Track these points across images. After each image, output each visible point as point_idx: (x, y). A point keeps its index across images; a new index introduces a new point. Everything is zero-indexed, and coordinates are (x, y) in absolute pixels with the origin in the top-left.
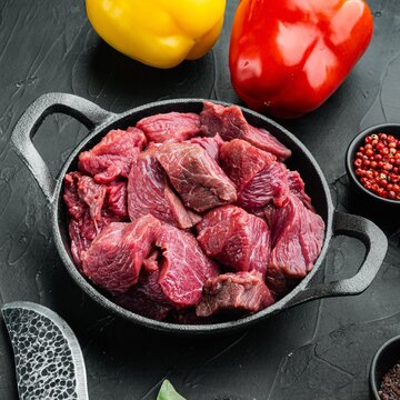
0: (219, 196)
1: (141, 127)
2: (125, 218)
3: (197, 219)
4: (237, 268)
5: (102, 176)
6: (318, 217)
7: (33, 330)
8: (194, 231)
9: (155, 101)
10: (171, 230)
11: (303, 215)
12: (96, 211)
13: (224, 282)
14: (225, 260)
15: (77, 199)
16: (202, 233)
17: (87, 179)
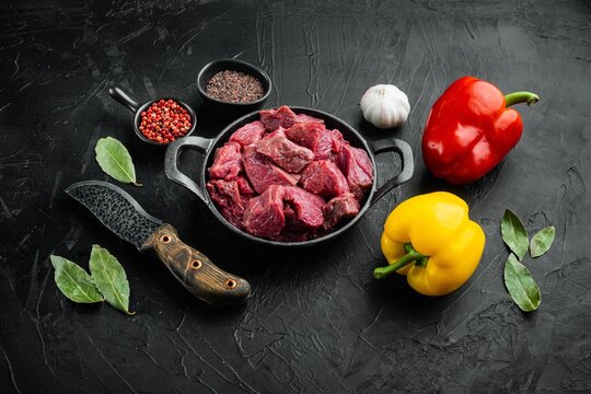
0: (306, 158)
1: (233, 140)
2: (256, 194)
3: (299, 177)
4: (335, 193)
5: (229, 176)
6: (361, 150)
7: (92, 194)
8: (300, 185)
9: (232, 121)
10: (289, 188)
11: (354, 152)
12: (238, 197)
13: (334, 204)
14: (327, 193)
15: (220, 195)
16: (306, 183)
17: (221, 181)
